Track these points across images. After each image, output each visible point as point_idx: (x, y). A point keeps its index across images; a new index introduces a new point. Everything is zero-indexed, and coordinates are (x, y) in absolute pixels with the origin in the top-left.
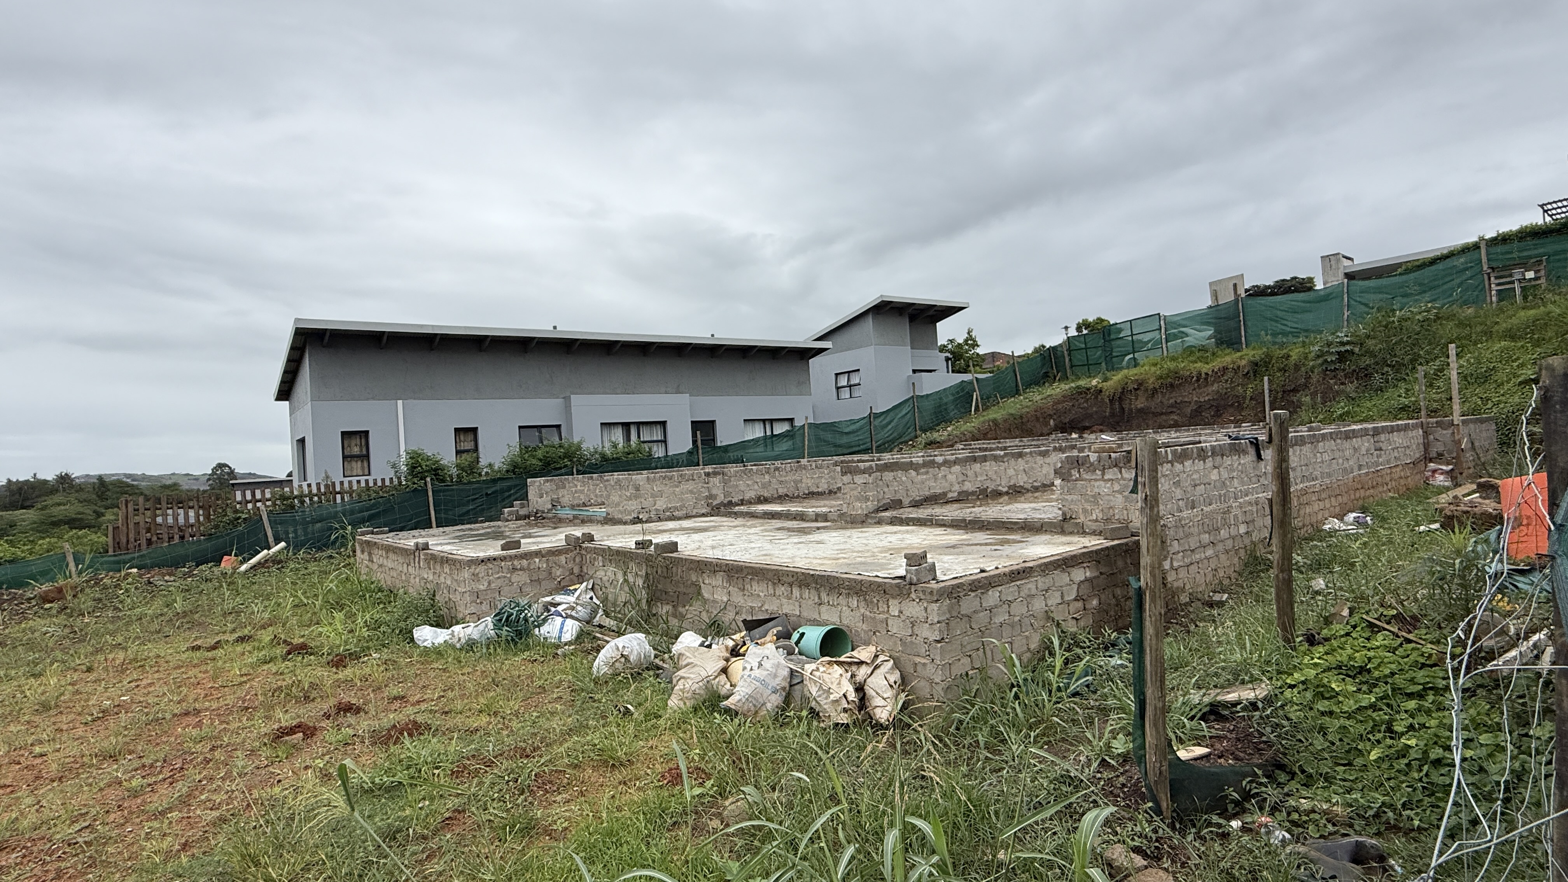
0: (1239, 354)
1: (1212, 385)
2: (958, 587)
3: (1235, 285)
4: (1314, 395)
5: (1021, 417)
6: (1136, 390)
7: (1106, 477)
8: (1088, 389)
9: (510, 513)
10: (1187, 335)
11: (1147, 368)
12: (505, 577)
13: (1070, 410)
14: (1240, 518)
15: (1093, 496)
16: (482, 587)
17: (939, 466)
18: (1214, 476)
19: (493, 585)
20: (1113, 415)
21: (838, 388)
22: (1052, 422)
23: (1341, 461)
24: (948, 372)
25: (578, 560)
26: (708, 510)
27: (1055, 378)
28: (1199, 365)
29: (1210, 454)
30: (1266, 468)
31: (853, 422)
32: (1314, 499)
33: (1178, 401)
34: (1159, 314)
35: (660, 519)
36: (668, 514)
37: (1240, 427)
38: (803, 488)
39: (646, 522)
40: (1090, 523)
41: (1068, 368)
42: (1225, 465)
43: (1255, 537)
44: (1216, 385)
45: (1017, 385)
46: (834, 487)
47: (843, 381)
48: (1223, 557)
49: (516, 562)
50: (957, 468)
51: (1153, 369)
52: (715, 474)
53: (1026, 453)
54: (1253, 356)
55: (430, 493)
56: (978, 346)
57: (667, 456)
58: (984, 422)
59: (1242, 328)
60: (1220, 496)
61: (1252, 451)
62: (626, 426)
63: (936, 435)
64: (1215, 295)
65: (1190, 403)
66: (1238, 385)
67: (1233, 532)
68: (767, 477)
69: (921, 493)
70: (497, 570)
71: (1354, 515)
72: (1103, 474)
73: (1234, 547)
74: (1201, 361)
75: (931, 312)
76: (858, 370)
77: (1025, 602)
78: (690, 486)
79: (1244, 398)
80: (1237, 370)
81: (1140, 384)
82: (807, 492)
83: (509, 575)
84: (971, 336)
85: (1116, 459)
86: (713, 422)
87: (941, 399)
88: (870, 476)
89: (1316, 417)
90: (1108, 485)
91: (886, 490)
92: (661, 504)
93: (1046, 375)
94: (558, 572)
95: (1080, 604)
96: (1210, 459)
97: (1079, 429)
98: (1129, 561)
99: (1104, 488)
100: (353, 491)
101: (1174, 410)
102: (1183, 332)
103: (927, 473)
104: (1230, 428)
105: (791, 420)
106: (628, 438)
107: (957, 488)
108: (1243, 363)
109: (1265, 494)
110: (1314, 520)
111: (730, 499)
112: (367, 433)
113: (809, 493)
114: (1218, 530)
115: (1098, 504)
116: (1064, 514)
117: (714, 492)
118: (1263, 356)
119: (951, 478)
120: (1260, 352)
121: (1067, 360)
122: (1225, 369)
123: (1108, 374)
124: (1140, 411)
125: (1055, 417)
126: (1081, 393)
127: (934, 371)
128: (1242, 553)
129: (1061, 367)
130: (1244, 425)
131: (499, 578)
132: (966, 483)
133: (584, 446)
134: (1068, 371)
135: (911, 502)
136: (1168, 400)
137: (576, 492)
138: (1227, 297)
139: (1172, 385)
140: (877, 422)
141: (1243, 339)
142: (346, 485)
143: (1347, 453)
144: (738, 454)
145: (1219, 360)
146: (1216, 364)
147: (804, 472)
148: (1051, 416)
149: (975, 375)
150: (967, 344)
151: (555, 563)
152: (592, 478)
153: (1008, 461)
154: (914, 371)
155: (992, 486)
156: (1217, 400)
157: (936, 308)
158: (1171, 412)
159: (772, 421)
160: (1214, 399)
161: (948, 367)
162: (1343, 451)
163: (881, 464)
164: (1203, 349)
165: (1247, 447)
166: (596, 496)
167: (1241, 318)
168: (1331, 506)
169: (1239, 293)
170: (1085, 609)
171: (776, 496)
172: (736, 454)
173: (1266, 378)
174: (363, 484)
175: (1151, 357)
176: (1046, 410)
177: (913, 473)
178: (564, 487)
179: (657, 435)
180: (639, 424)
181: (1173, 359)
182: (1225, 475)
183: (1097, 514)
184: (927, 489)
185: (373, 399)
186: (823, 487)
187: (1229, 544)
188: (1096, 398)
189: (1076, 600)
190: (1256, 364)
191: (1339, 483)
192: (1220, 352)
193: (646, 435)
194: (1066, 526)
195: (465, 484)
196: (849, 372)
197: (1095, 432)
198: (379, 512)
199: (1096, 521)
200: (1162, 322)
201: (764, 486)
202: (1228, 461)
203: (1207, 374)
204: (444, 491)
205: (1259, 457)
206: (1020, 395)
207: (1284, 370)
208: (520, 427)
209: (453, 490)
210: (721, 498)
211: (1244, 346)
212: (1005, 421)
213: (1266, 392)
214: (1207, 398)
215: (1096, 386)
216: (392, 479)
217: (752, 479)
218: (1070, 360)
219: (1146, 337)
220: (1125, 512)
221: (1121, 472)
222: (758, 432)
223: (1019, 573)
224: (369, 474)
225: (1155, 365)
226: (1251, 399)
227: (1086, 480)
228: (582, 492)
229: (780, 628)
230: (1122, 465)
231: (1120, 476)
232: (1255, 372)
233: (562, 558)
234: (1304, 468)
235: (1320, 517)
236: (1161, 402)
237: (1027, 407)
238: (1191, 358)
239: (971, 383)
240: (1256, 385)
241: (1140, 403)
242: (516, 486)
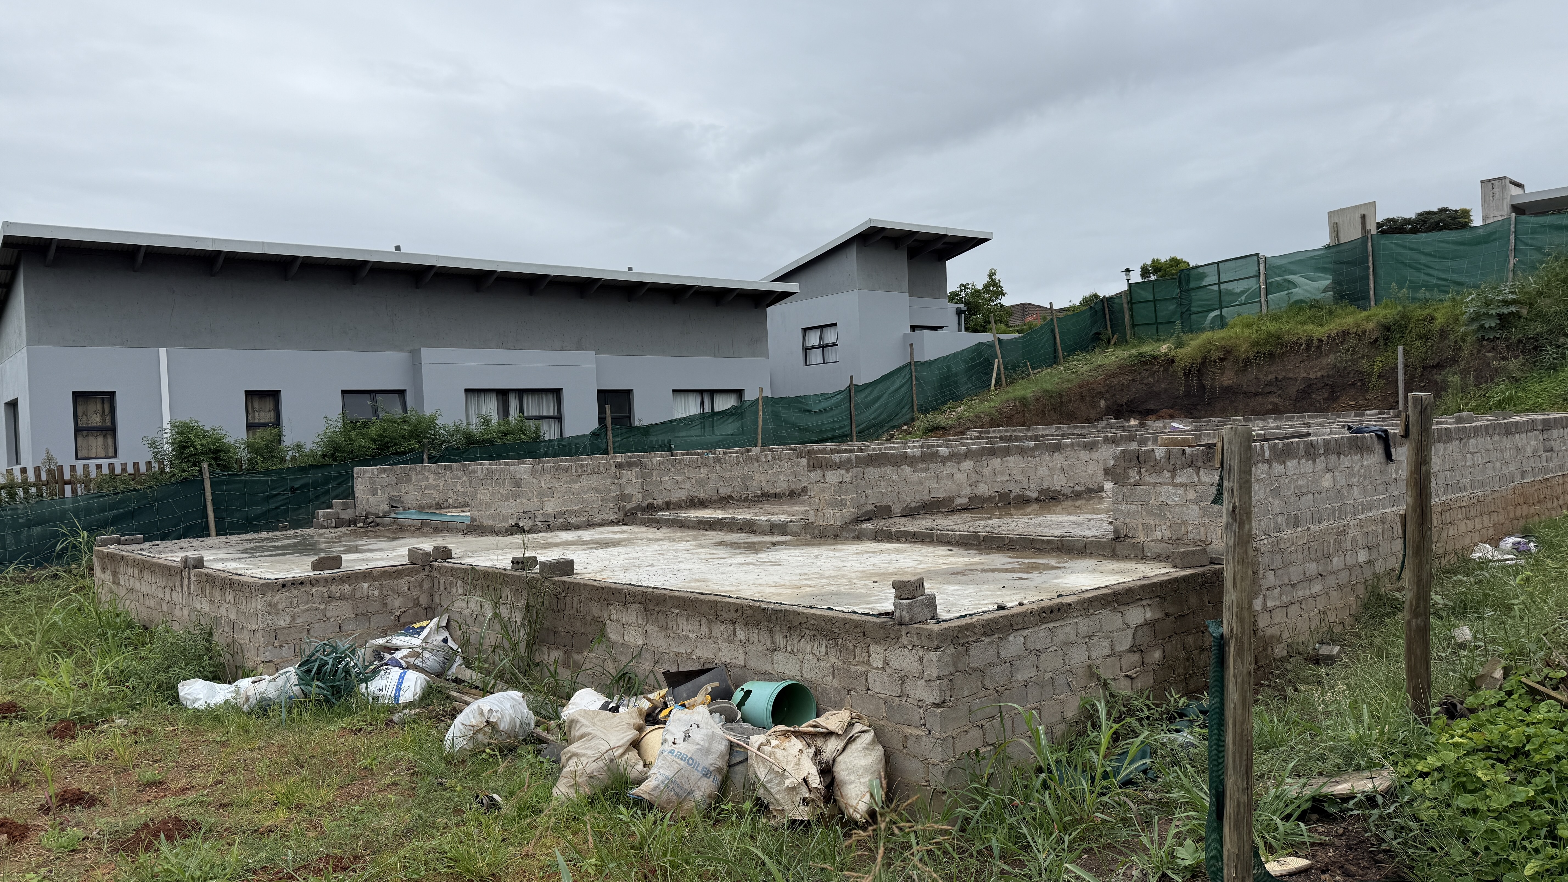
0: (1365, 314)
1: (1327, 355)
2: (967, 630)
3: (1363, 217)
4: (1464, 373)
5: (1060, 395)
6: (1221, 360)
7: (1176, 481)
8: (1155, 358)
9: (327, 517)
10: (1295, 285)
11: (1238, 330)
12: (317, 609)
13: (1128, 386)
14: (1360, 542)
15: (1160, 507)
16: (282, 623)
17: (944, 460)
18: (1326, 482)
19: (299, 621)
20: (1187, 394)
21: (806, 349)
22: (1102, 403)
23: (1498, 465)
24: (960, 330)
25: (426, 586)
26: (620, 515)
27: (1109, 342)
28: (1309, 327)
29: (1322, 451)
30: (1397, 473)
31: (825, 397)
32: (1460, 516)
33: (1280, 377)
34: (1257, 255)
35: (549, 528)
36: (561, 520)
37: (1363, 415)
38: (754, 487)
39: (530, 531)
40: (1152, 544)
41: (1128, 327)
42: (1342, 467)
43: (1380, 567)
44: (1332, 356)
45: (1055, 351)
46: (797, 487)
47: (813, 339)
48: (1334, 594)
49: (334, 588)
50: (967, 465)
51: (1247, 331)
52: (630, 465)
53: (1067, 446)
54: (1385, 317)
55: (208, 486)
56: (1003, 294)
57: (561, 438)
58: (1007, 401)
59: (1371, 277)
60: (1334, 511)
61: (1379, 449)
62: (503, 394)
63: (940, 418)
64: (1335, 229)
65: (1296, 380)
66: (1362, 357)
67: (1350, 561)
68: (704, 471)
69: (918, 498)
70: (305, 599)
71: (1514, 539)
72: (1173, 476)
73: (1350, 581)
74: (1313, 323)
75: (939, 245)
76: (835, 324)
77: (1060, 652)
78: (594, 481)
79: (1370, 375)
80: (1360, 336)
81: (1228, 352)
82: (759, 493)
83: (322, 607)
84: (993, 280)
85: (1192, 456)
86: (628, 393)
87: (948, 367)
88: (847, 472)
89: (1467, 404)
90: (1180, 492)
91: (869, 491)
92: (551, 506)
93: (1097, 337)
94: (396, 603)
95: (1136, 657)
96: (1323, 458)
97: (1140, 413)
98: (1206, 599)
99: (1172, 495)
100: (91, 480)
101: (1274, 389)
102: (1289, 281)
103: (927, 469)
104: (1349, 416)
105: (739, 393)
106: (504, 411)
107: (967, 491)
108: (1371, 326)
109: (1394, 509)
110: (1459, 546)
111: (651, 501)
112: (112, 394)
113: (763, 495)
114: (1329, 557)
115: (1164, 517)
116: (1116, 531)
117: (629, 490)
118: (1397, 317)
119: (960, 477)
120: (1394, 312)
121: (1127, 317)
122: (1345, 334)
123: (1185, 338)
124: (1228, 391)
125: (1108, 396)
126: (1144, 363)
127: (942, 327)
128: (1361, 590)
129: (1117, 325)
130: (1368, 412)
131: (307, 610)
132: (981, 485)
133: (440, 422)
134: (1128, 332)
135: (903, 509)
136: (1266, 375)
137: (426, 488)
138: (1351, 234)
139: (1271, 355)
140: (859, 398)
141: (1372, 292)
142: (80, 471)
143: (1507, 455)
144: (664, 438)
145: (1338, 321)
146: (1333, 327)
147: (756, 465)
148: (1101, 394)
149: (998, 335)
150: (988, 292)
151: (393, 590)
152: (450, 468)
153: (1039, 456)
154: (913, 328)
155: (1016, 490)
156: (1333, 376)
157: (945, 240)
158: (1270, 393)
159: (712, 393)
160: (1328, 376)
161: (959, 324)
162: (1502, 451)
163: (864, 457)
164: (1315, 305)
165: (1373, 443)
166: (457, 494)
167: (1370, 264)
168: (1483, 527)
169: (1368, 227)
170: (1143, 664)
171: (715, 497)
172: (661, 438)
173: (1400, 349)
174: (106, 470)
175: (1246, 315)
176: (1095, 386)
177: (907, 469)
178: (409, 480)
179: (548, 409)
180: (521, 393)
181: (1275, 318)
182: (1342, 481)
183: (1163, 532)
184: (927, 492)
185: (123, 344)
186: (782, 485)
187: (1344, 576)
188: (1166, 370)
189: (1131, 650)
190: (1388, 328)
191: (1495, 495)
192: (1340, 311)
193: (532, 408)
194: (1119, 546)
195: (261, 473)
196: (822, 327)
197: (1162, 417)
198: (130, 512)
199: (1162, 541)
200: (1262, 267)
201: (699, 483)
202: (1346, 461)
203: (1320, 340)
204: (229, 483)
205: (1389, 457)
206: (1059, 364)
207: (1424, 337)
208: (344, 392)
209: (241, 481)
210: (638, 499)
211: (1372, 303)
212: (1038, 400)
213: (1400, 367)
214: (1319, 374)
215: (1166, 354)
216: (150, 463)
217: (683, 474)
218: (1132, 317)
219: (1237, 287)
220: (1202, 529)
221: (1198, 474)
222: (691, 408)
223: (1052, 612)
224: (115, 456)
225: (1249, 325)
226: (1379, 377)
227: (1149, 484)
228: (435, 487)
229: (717, 684)
230: (1200, 464)
231: (1196, 480)
232: (1386, 339)
233: (403, 583)
234: (1448, 473)
235: (1467, 541)
236: (1256, 378)
237: (1068, 381)
238: (1300, 318)
239: (990, 345)
240: (1387, 358)
241: (1227, 378)
242: (336, 478)
